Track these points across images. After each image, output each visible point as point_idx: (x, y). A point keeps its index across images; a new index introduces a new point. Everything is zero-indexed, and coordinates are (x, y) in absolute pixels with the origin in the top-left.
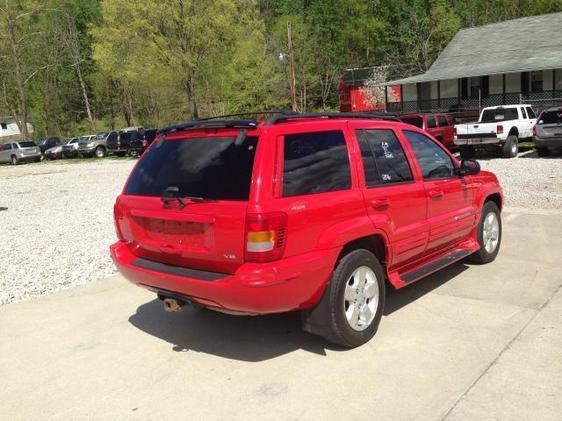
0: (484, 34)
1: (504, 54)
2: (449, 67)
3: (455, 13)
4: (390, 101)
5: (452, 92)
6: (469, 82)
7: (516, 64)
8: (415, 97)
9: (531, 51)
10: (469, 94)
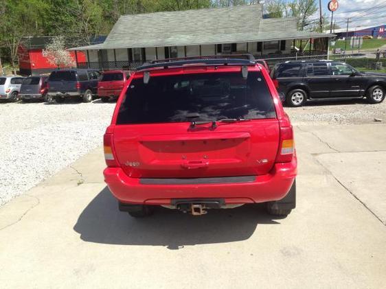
0: (138, 20)
1: (153, 35)
2: (119, 40)
3: (98, 4)
4: (79, 62)
5: (124, 57)
6: (133, 51)
7: (162, 41)
8: (96, 60)
9: (169, 33)
10: (133, 59)
